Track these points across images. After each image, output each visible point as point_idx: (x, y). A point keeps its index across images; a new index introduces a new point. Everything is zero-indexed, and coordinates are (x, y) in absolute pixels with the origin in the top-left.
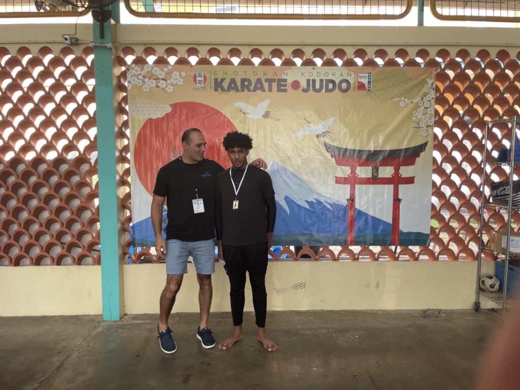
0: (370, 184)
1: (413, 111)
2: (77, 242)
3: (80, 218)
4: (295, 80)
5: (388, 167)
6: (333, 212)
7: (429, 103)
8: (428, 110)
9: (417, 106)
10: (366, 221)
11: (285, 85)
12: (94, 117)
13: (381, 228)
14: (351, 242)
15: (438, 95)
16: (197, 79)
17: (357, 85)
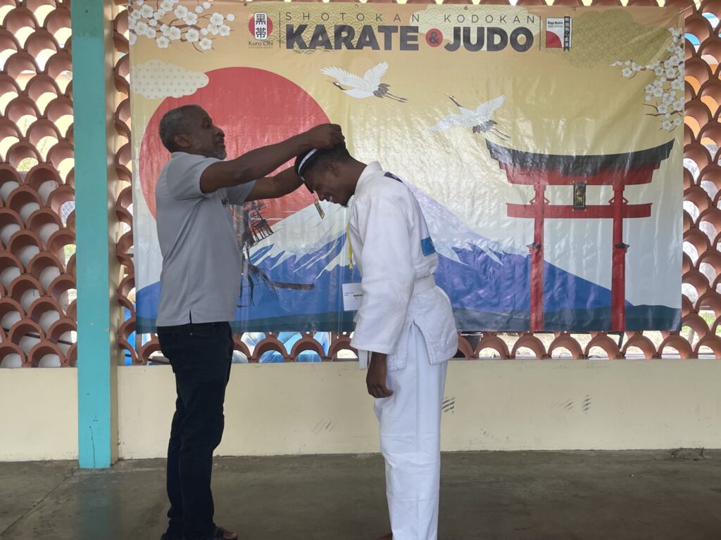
0: (571, 217)
1: (647, 85)
2: (32, 323)
3: (38, 280)
4: (432, 28)
5: (603, 187)
6: (503, 268)
7: (674, 71)
8: (673, 83)
9: (653, 77)
10: (564, 284)
11: (415, 38)
12: (67, 95)
13: (592, 298)
14: (537, 323)
15: (691, 56)
16: (257, 26)
17: (544, 39)
